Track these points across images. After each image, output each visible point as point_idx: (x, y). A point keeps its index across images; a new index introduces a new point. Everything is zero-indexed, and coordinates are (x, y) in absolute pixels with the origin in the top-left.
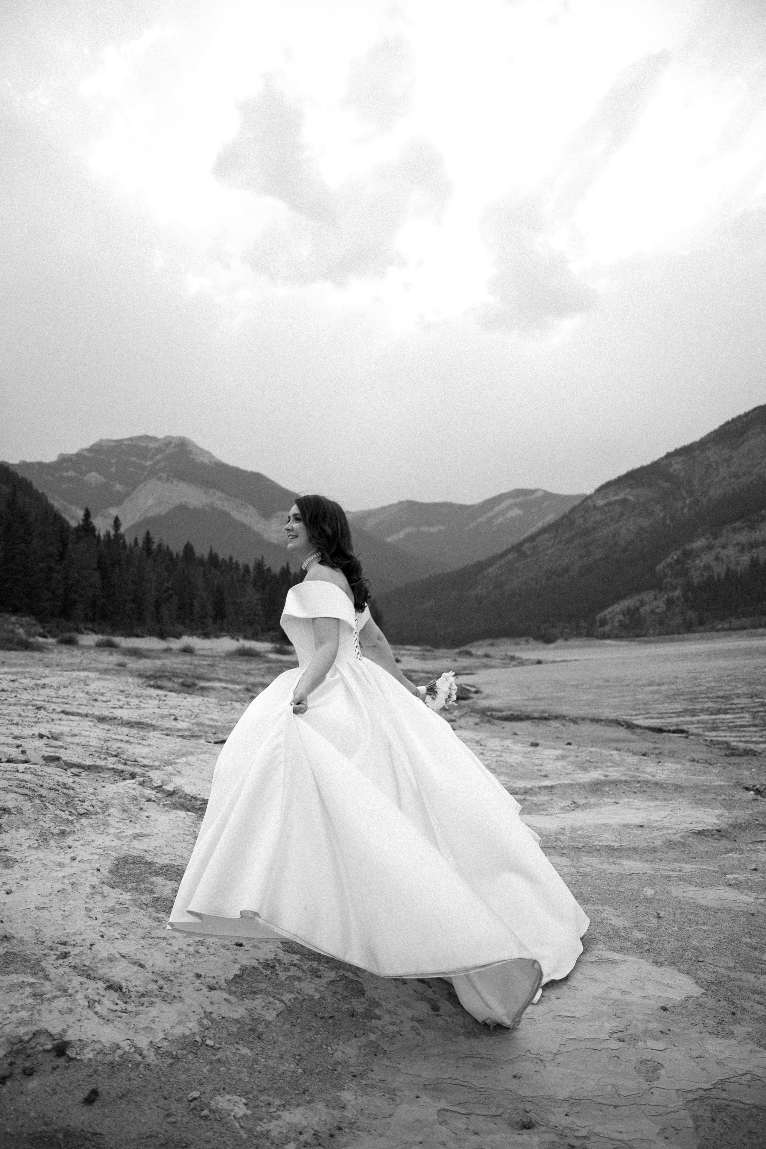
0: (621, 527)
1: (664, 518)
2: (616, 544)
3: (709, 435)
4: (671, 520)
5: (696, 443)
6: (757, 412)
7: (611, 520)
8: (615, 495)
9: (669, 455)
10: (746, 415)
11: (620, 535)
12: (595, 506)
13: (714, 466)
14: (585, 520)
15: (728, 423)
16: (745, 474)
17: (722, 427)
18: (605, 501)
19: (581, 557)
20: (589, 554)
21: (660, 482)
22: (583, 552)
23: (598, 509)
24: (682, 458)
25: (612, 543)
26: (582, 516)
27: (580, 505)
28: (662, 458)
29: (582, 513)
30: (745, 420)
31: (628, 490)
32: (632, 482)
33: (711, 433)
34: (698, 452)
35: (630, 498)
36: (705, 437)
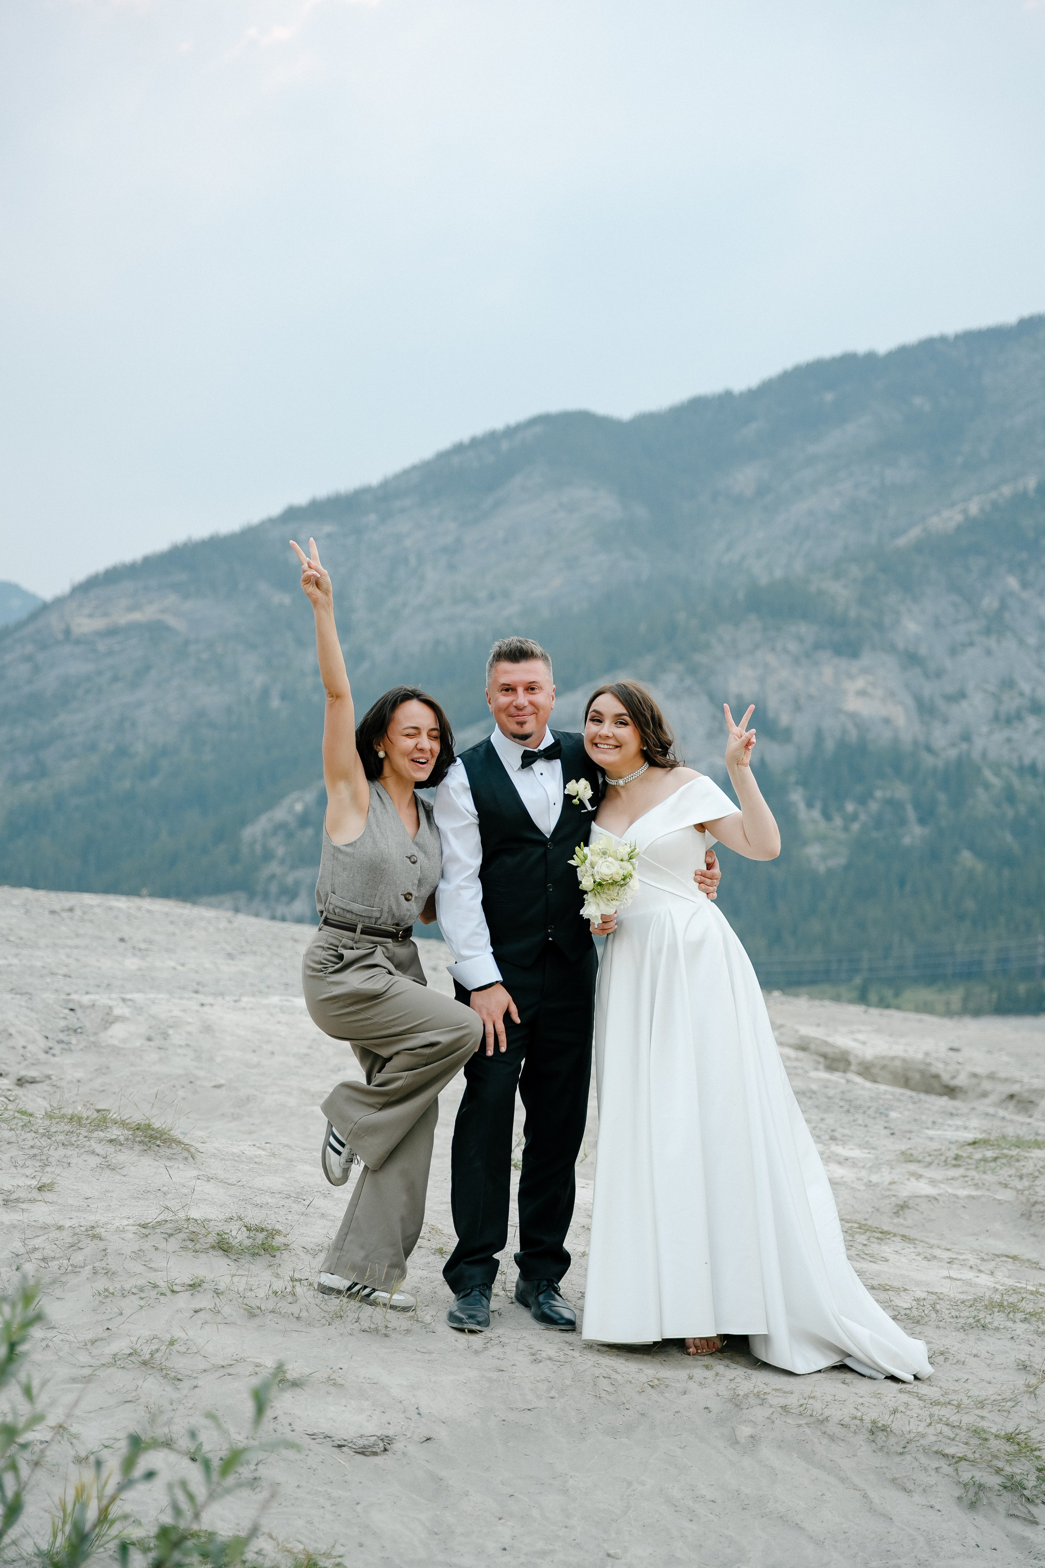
0: (140, 704)
1: (265, 694)
2: (122, 752)
3: (406, 473)
4: (284, 697)
5: (366, 490)
6: (538, 429)
7: (115, 679)
8: (131, 609)
9: (292, 514)
10: (510, 432)
11: (134, 725)
12: (67, 632)
13: (413, 561)
14: (37, 669)
15: (459, 449)
16: (492, 597)
17: (443, 456)
18: (99, 624)
19: (15, 779)
20: (41, 771)
21: (263, 587)
22: (24, 765)
23: (78, 642)
24: (328, 528)
25: (111, 748)
26: (29, 658)
27: (21, 625)
28: (272, 522)
29: (29, 648)
30: (505, 446)
31: (172, 599)
32: (183, 577)
33: (414, 468)
34: (373, 517)
35: (172, 621)
36: (397, 477)
